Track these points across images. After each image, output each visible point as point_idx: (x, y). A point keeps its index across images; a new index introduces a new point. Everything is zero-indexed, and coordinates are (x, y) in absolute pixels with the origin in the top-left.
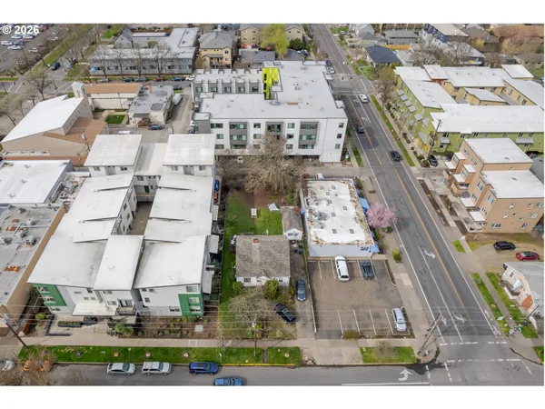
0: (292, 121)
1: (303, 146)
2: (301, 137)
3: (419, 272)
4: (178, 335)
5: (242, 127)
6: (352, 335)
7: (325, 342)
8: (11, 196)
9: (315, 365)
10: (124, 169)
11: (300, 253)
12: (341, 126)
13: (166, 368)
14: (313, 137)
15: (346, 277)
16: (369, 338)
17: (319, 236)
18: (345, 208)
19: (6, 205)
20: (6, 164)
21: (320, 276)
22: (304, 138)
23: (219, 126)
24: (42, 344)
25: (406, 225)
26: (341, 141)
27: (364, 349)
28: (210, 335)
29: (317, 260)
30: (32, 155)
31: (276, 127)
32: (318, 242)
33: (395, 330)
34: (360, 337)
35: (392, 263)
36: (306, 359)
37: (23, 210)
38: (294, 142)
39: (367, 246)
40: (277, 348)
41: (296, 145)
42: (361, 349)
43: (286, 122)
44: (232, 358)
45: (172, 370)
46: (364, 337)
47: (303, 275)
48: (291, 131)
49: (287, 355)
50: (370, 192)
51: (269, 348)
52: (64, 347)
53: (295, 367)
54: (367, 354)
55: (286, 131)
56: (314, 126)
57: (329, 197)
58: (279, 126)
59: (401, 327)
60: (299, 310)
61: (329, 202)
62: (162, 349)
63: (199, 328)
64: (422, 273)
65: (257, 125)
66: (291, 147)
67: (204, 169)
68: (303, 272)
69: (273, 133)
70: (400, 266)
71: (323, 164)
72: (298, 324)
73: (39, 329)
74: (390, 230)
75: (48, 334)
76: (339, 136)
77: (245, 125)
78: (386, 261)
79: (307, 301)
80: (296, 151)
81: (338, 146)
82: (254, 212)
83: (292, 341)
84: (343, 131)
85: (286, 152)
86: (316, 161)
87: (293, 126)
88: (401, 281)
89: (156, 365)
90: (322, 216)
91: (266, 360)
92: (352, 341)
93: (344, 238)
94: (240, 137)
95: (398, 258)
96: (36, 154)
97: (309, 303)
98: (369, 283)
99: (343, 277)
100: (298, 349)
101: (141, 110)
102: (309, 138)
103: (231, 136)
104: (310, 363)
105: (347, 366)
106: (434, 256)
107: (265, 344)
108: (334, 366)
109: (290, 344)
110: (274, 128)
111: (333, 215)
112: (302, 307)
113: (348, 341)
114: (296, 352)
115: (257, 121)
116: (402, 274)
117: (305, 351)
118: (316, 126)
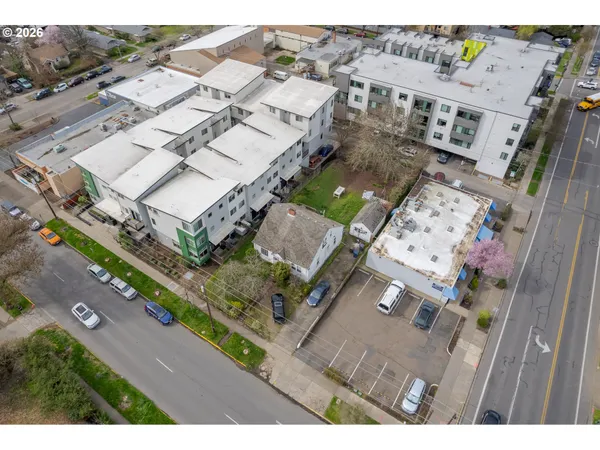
0: (448, 103)
1: (455, 141)
2: (455, 127)
3: (501, 358)
4: (166, 271)
5: (384, 93)
6: (337, 377)
7: (299, 364)
8: (138, 95)
9: (267, 381)
10: (228, 96)
11: (355, 256)
12: (516, 129)
13: (130, 293)
14: (471, 132)
15: (387, 308)
16: (357, 393)
17: (386, 246)
18: (451, 230)
19: (128, 100)
20: (160, 69)
21: (358, 292)
22: (459, 130)
23: (360, 85)
24: (68, 222)
25: (537, 290)
26: (511, 151)
27: (338, 402)
28: (191, 288)
29: (372, 273)
30: (189, 69)
31: (425, 105)
32: (379, 251)
33: (399, 405)
34: (345, 384)
35: (471, 326)
36: (263, 368)
37: (138, 109)
38: (446, 131)
39: (442, 285)
40: (243, 338)
41: (447, 137)
42: (335, 399)
43: (441, 102)
44: (193, 321)
45: (134, 299)
46: (351, 388)
47: (337, 280)
48: (443, 116)
49: (246, 352)
50: (516, 229)
51: (236, 333)
52: (79, 232)
53: (243, 368)
54: (337, 409)
55: (438, 114)
56: (476, 118)
57: (440, 209)
58: (429, 105)
59: (409, 407)
60: (298, 314)
61: (435, 214)
62: (145, 276)
63: (189, 276)
64: (508, 360)
65: (403, 96)
66: (440, 137)
67: (301, 121)
68: (340, 277)
69: (420, 112)
70: (480, 336)
71: (476, 173)
72: (286, 328)
73: (77, 209)
74: (502, 284)
75: (78, 216)
76: (510, 142)
77: (389, 91)
78: (464, 319)
79: (317, 309)
80: (445, 144)
81: (504, 156)
82: (339, 191)
83: (265, 341)
84: (517, 137)
85: (432, 142)
86: (469, 167)
87: (448, 110)
88: (463, 353)
89: (122, 285)
90: (410, 226)
91: (222, 343)
92: (333, 383)
93: (418, 261)
94: (379, 105)
95: (484, 324)
96: (191, 70)
97: (317, 313)
98: (416, 333)
99: (381, 305)
100: (263, 353)
101: (310, 56)
102: (466, 131)
103: (370, 102)
104: (264, 375)
105: (302, 406)
106: (546, 349)
107: (236, 327)
108: (286, 396)
109: (259, 342)
110: (423, 105)
111: (428, 230)
112: (306, 313)
113: (326, 379)
114: (258, 355)
115: (404, 92)
116: (472, 347)
117: (270, 359)
118: (479, 117)
